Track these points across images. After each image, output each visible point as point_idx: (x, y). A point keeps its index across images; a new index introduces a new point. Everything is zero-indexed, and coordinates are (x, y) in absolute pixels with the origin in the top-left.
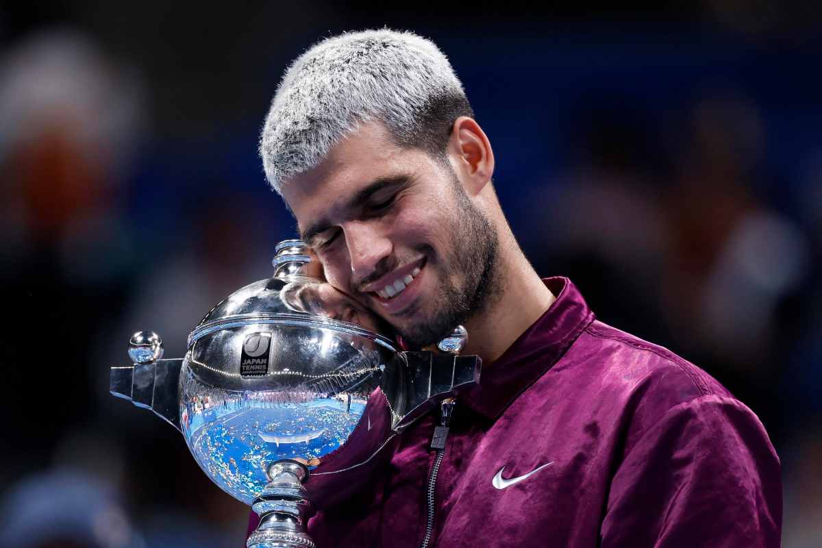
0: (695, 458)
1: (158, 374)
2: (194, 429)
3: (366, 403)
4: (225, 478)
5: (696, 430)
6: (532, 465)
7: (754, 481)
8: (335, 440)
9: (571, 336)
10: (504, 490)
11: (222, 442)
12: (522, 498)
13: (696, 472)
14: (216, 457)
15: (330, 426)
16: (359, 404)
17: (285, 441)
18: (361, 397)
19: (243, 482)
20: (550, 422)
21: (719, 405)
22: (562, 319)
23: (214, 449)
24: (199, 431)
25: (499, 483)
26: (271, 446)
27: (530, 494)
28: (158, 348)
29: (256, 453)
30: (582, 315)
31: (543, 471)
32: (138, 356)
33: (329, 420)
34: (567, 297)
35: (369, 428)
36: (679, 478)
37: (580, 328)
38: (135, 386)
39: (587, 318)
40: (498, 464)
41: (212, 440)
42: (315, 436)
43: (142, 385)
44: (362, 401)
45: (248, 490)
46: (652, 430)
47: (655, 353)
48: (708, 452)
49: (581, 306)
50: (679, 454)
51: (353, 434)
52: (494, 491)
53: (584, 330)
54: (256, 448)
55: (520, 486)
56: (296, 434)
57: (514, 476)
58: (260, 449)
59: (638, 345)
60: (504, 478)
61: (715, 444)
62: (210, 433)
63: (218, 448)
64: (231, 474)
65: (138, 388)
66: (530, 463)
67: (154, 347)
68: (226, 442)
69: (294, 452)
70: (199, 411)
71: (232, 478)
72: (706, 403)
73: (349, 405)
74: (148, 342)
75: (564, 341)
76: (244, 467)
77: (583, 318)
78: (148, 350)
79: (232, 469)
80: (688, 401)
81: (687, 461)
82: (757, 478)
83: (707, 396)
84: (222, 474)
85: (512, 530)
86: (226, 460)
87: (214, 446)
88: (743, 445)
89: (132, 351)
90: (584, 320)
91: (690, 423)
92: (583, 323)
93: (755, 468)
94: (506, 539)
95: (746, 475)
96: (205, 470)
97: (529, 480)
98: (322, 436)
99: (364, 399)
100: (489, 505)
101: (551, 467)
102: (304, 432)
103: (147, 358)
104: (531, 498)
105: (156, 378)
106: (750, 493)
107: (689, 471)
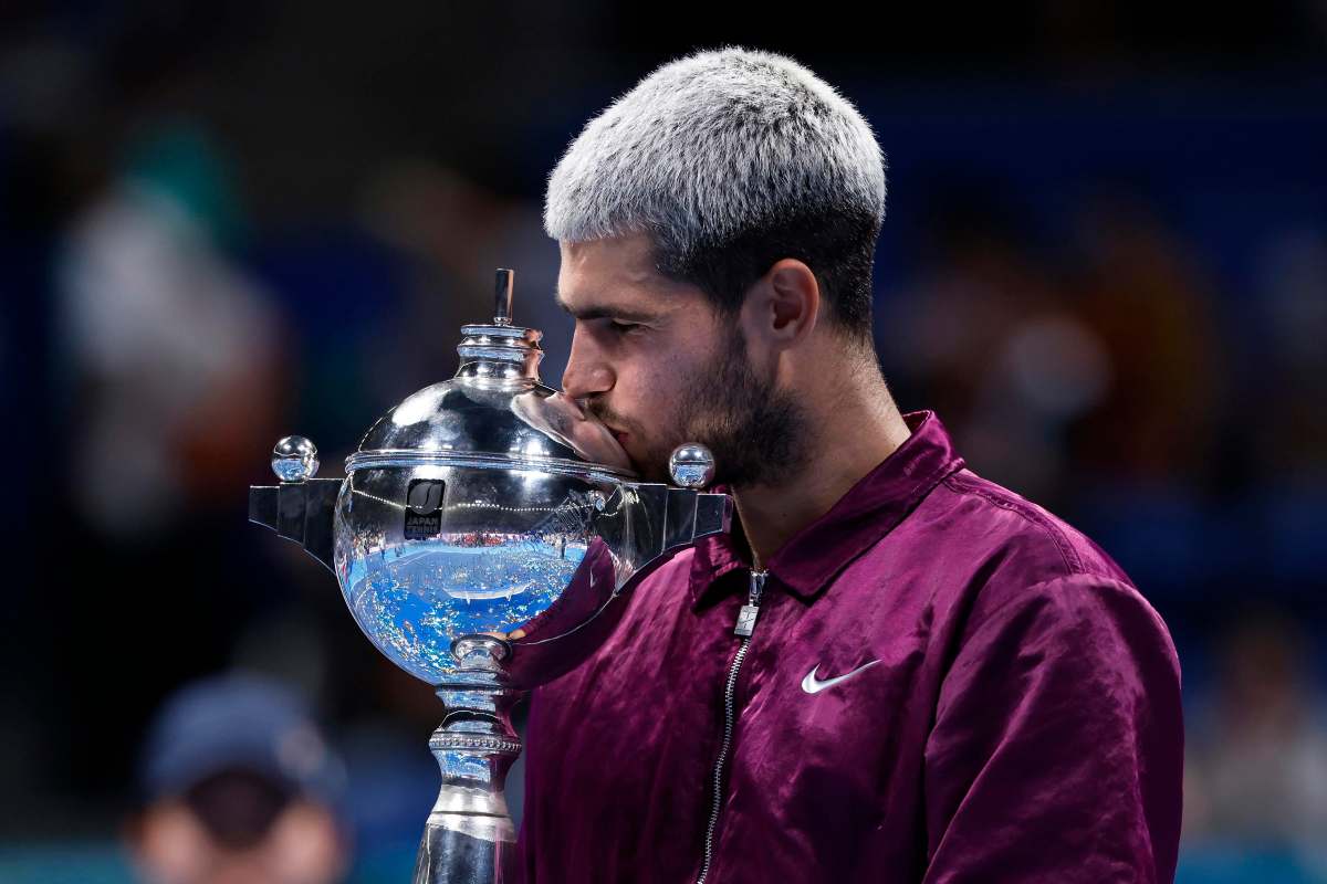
0: (1047, 653)
1: (311, 498)
2: (354, 580)
3: (585, 548)
4: (400, 649)
5: (1049, 620)
6: (855, 660)
7: (1133, 691)
8: (545, 596)
9: (921, 489)
10: (816, 695)
11: (392, 599)
12: (838, 707)
13: (1046, 674)
14: (385, 620)
15: (540, 575)
16: (577, 550)
17: (479, 597)
18: (580, 538)
19: (423, 655)
20: (882, 604)
21: (1092, 588)
22: (913, 466)
23: (383, 608)
24: (361, 585)
25: (811, 685)
26: (459, 605)
27: (848, 703)
28: (312, 461)
29: (441, 613)
30: (942, 461)
31: (868, 671)
32: (285, 471)
33: (536, 567)
34: (923, 437)
35: (592, 584)
36: (1026, 683)
37: (935, 478)
38: (282, 515)
39: (948, 466)
40: (811, 661)
41: (379, 597)
42: (519, 590)
43: (292, 513)
44: (579, 545)
45: (430, 664)
46: (996, 616)
47: (1022, 515)
48: (1067, 648)
49: (942, 450)
50: (1027, 650)
51: (568, 588)
52: (803, 696)
53: (942, 481)
54: (439, 605)
55: (836, 691)
56: (492, 587)
57: (831, 677)
58: (445, 607)
59: (1002, 502)
60: (817, 679)
61: (1079, 638)
62: (377, 587)
63: (388, 607)
64: (407, 644)
65: (286, 516)
66: (852, 658)
67: (306, 459)
68: (399, 599)
69: (491, 610)
70: (361, 557)
71: (409, 650)
72: (1073, 585)
73: (563, 551)
74: (298, 452)
75: (912, 496)
76: (425, 634)
77: (942, 466)
78: (298, 461)
79: (408, 635)
80: (1048, 581)
81: (1035, 660)
82: (1140, 689)
83: (1076, 575)
84: (395, 644)
85: (823, 749)
86: (399, 623)
87: (382, 604)
88: (1122, 642)
89: (276, 463)
90: (943, 468)
91: (1046, 609)
92: (942, 471)
93: (1137, 675)
94: (815, 760)
95: (1120, 681)
96: (371, 639)
97: (849, 684)
98: (528, 591)
99: (583, 542)
100: (795, 714)
101: (879, 666)
102: (504, 585)
103: (297, 474)
104: (851, 707)
105: (309, 505)
106: (1123, 706)
107: (1038, 674)
